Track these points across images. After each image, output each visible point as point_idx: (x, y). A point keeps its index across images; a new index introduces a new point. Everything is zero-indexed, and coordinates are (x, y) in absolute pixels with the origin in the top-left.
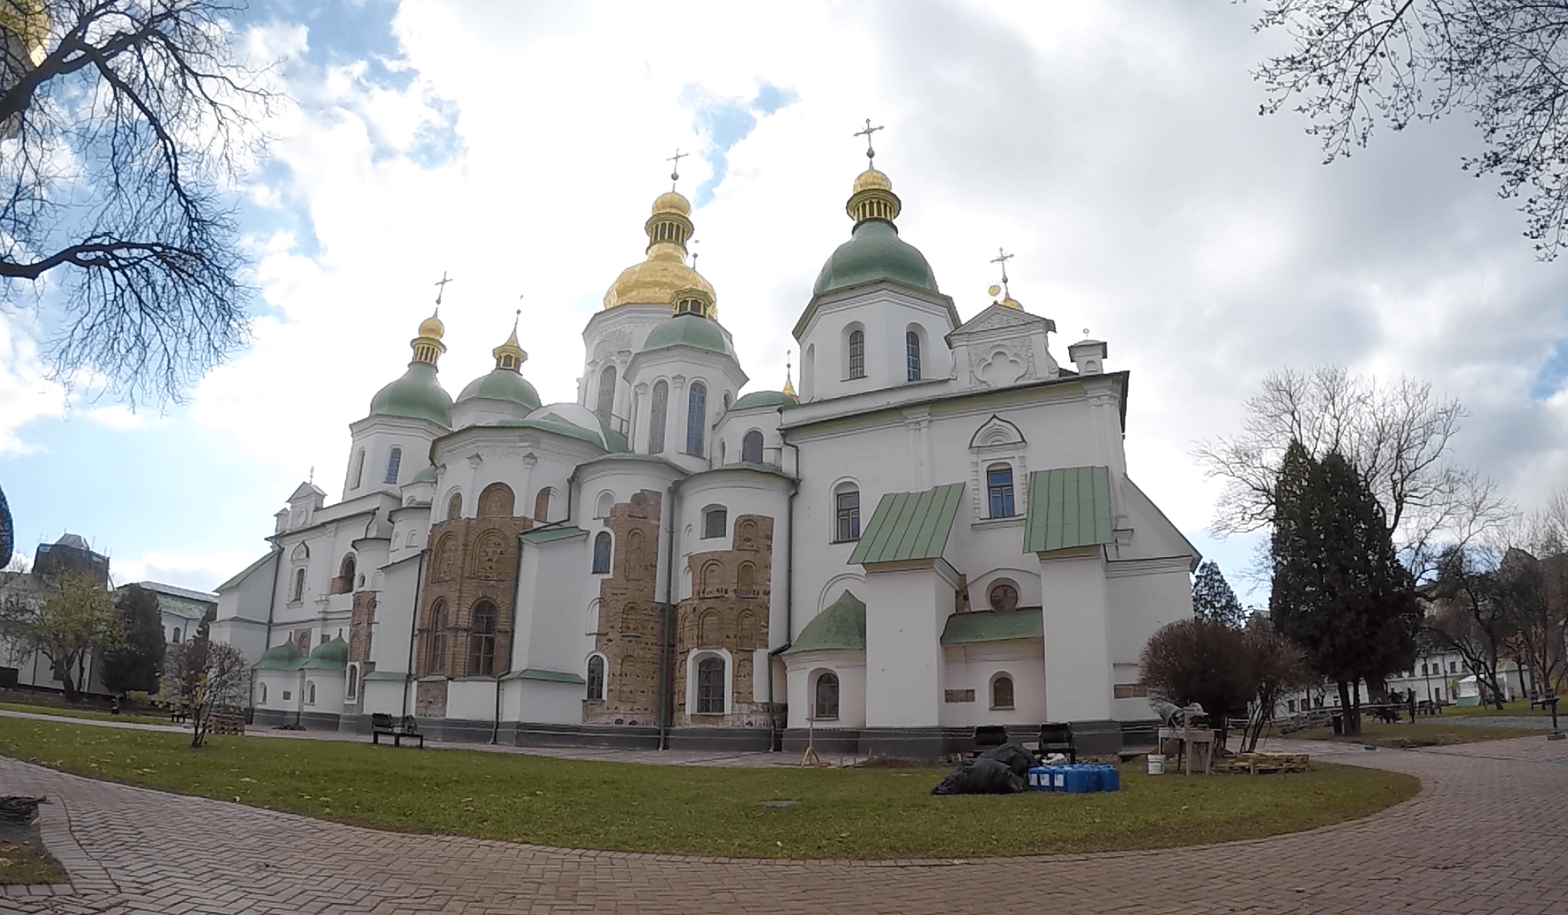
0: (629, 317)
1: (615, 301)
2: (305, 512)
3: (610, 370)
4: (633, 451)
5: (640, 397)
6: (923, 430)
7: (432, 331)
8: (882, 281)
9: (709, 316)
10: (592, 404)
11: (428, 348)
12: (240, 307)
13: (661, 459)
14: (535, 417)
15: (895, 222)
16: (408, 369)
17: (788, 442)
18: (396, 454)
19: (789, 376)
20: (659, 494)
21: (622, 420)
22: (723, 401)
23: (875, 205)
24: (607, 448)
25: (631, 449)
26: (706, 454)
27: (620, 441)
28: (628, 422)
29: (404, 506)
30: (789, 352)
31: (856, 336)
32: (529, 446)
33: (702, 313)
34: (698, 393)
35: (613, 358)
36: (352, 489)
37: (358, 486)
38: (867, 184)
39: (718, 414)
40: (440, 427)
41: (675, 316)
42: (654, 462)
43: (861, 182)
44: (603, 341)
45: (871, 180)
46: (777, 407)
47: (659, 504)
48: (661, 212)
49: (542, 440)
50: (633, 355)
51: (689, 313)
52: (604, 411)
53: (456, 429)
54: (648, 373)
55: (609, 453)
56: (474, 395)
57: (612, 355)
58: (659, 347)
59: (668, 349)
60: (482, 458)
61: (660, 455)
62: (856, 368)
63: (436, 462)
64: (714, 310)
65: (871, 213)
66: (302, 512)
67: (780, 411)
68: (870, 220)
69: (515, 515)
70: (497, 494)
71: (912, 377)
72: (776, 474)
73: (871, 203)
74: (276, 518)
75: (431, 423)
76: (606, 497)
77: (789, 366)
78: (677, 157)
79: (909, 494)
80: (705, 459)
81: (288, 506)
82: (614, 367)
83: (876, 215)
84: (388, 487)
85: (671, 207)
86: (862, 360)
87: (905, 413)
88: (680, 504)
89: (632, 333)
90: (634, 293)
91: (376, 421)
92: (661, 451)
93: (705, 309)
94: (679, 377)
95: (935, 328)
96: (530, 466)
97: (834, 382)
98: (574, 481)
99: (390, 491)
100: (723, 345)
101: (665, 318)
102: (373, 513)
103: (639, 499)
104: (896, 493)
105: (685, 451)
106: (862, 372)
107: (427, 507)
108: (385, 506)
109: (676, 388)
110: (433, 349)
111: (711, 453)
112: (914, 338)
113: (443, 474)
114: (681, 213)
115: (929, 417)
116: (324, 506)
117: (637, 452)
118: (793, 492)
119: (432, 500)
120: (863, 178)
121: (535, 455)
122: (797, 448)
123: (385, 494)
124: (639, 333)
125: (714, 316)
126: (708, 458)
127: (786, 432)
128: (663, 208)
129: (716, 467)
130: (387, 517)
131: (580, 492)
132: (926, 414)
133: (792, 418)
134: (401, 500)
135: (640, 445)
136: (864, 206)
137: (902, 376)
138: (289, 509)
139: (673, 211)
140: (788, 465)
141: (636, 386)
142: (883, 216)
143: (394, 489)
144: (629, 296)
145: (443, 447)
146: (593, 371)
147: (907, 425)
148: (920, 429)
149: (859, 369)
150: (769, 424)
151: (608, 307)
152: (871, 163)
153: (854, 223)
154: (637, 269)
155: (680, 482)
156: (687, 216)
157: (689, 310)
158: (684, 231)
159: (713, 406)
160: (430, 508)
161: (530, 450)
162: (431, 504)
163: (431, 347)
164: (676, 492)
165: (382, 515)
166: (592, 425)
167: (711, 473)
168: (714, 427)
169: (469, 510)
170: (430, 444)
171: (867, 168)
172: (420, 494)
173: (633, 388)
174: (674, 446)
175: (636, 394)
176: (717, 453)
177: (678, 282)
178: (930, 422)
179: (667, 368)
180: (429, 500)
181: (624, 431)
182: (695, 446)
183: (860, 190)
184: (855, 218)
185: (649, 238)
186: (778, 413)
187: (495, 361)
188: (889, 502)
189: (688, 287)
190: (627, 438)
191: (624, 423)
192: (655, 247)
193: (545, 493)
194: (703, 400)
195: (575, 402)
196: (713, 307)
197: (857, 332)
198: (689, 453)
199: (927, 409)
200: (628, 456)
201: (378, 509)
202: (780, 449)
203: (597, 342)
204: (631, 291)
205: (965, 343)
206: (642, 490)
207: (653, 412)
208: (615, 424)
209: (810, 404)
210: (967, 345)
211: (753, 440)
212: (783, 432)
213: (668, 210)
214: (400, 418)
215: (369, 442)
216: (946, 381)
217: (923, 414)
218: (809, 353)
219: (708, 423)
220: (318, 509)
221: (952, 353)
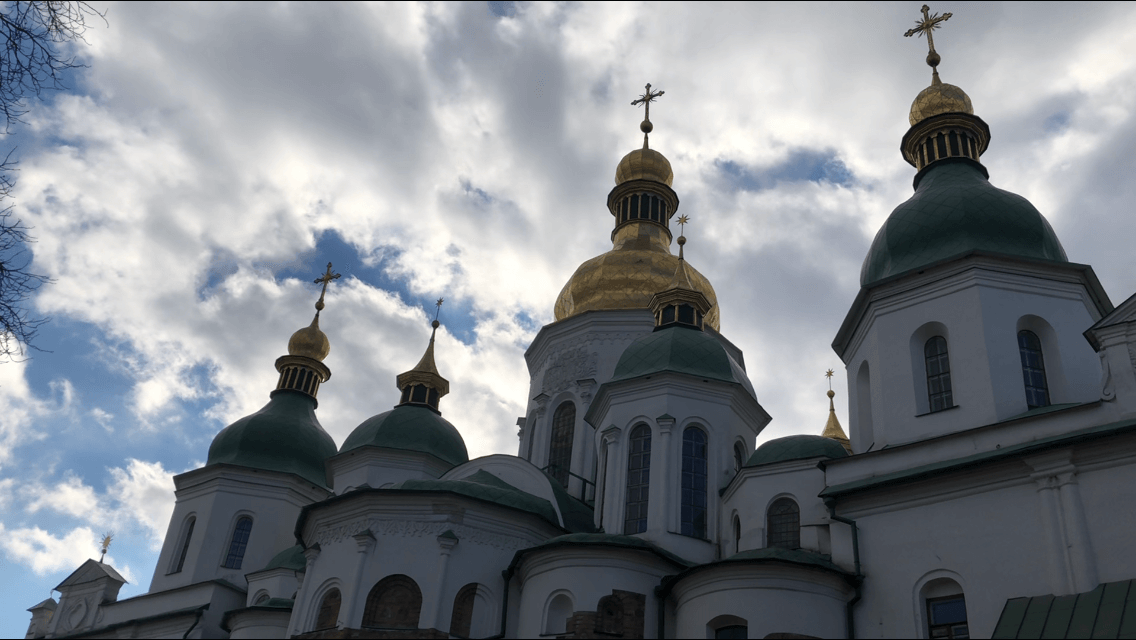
0: (591, 332)
1: (571, 311)
2: (84, 606)
3: (566, 409)
4: (601, 530)
5: (610, 448)
6: (1064, 488)
7: (308, 346)
8: (969, 256)
9: (706, 326)
10: (541, 457)
11: (303, 372)
12: (10, 301)
13: (643, 542)
14: (457, 476)
15: (983, 160)
16: (269, 400)
17: (837, 514)
18: (244, 524)
19: (832, 410)
20: (639, 599)
21: (585, 481)
22: (733, 453)
23: (947, 139)
24: (562, 525)
25: (598, 527)
26: (711, 534)
27: (581, 513)
28: (594, 484)
29: (248, 605)
30: (830, 374)
31: (933, 345)
32: (448, 521)
33: (695, 323)
34: (695, 440)
35: (571, 390)
36: (167, 575)
37: (179, 570)
38: (931, 107)
39: (727, 473)
40: (315, 487)
41: (657, 329)
42: (633, 547)
43: (922, 106)
44: (556, 366)
45: (936, 101)
46: (817, 461)
47: (640, 614)
48: (630, 179)
49: (467, 511)
50: (599, 386)
51: (676, 324)
52: (558, 468)
53: (339, 490)
54: (622, 412)
55: (566, 532)
56: (370, 442)
57: (569, 386)
58: (635, 374)
59: (648, 377)
60: (377, 536)
61: (641, 536)
62: (940, 396)
63: (305, 540)
64: (716, 319)
65: (942, 151)
66: (80, 605)
67: (823, 466)
68: (939, 163)
69: (420, 626)
70: (395, 593)
71: (1034, 402)
72: (820, 566)
73: (940, 137)
74: (31, 615)
75: (302, 480)
76: (560, 600)
77: (831, 395)
78: (648, 99)
79: (1054, 599)
80: (709, 542)
81: (57, 596)
82: (571, 404)
83: (949, 154)
84: (225, 574)
85: (644, 171)
86: (948, 381)
87: (1029, 461)
88: (674, 614)
89: (595, 354)
90: (597, 297)
91: (217, 473)
92: (643, 529)
93: (700, 317)
94: (666, 417)
95: (1067, 319)
96: (447, 551)
97: (904, 420)
98: (514, 575)
99: (229, 580)
100: (726, 368)
101: (642, 332)
102: (198, 613)
103: (611, 605)
104: (1029, 596)
105: (679, 532)
106: (950, 399)
107: (283, 608)
108: (221, 603)
109: (662, 433)
110: (311, 374)
111: (718, 532)
112: (1031, 340)
113: (315, 559)
114: (656, 179)
115: (1072, 466)
116: (119, 599)
117: (607, 532)
118: (852, 596)
119: (294, 597)
120: (925, 100)
121: (456, 533)
122: (852, 523)
123: (221, 584)
124: (607, 354)
125: (713, 325)
126: (715, 541)
127: (836, 500)
128: (634, 172)
129: (729, 553)
130: (220, 619)
131: (521, 592)
132: (1068, 462)
133: (842, 476)
134: (244, 594)
135: (612, 520)
136: (929, 142)
137: (1017, 400)
138: (57, 601)
139: (647, 176)
140: (840, 550)
141: (605, 432)
142: (962, 155)
143: (236, 577)
144: (591, 300)
145: (318, 519)
146: (542, 410)
147: (1035, 481)
148: (1059, 488)
149: (944, 395)
150: (805, 487)
151: (562, 318)
152: (936, 74)
153: (915, 171)
154: (601, 263)
155: (675, 577)
156: (667, 183)
157: (676, 320)
158: (662, 202)
159: (718, 460)
160: (289, 610)
161: (446, 527)
162: (292, 604)
163: (307, 370)
164: (667, 595)
165: (213, 619)
166: (540, 488)
167: (720, 565)
168: (722, 492)
169: (350, 616)
170: (296, 514)
171: (929, 83)
172: (274, 586)
173: (599, 434)
174: (662, 523)
175: (605, 444)
176: (728, 532)
177: (660, 280)
178: (1076, 474)
179: (649, 405)
180: (290, 598)
181: (587, 497)
182: (694, 522)
183: (922, 118)
184: (918, 162)
185: (614, 218)
186: (819, 471)
187: (399, 394)
188: (1018, 610)
189: (672, 287)
190: (593, 509)
191: (588, 486)
192: (624, 231)
193: (468, 593)
194: (703, 451)
195: (517, 455)
196: (712, 314)
197: (935, 338)
198: (685, 533)
199: (1068, 453)
200: (593, 537)
201: (207, 607)
202: (826, 527)
203: (547, 366)
204: (594, 294)
205: (1123, 339)
206: (614, 590)
207: (629, 470)
208: (574, 487)
209: (869, 455)
210: (1127, 343)
211: (782, 510)
212: (827, 499)
213: (639, 177)
214: (255, 471)
215: (204, 504)
216: (1096, 405)
217: (1062, 463)
218: (860, 377)
219: (713, 483)
220: (109, 602)
221: (1102, 358)
